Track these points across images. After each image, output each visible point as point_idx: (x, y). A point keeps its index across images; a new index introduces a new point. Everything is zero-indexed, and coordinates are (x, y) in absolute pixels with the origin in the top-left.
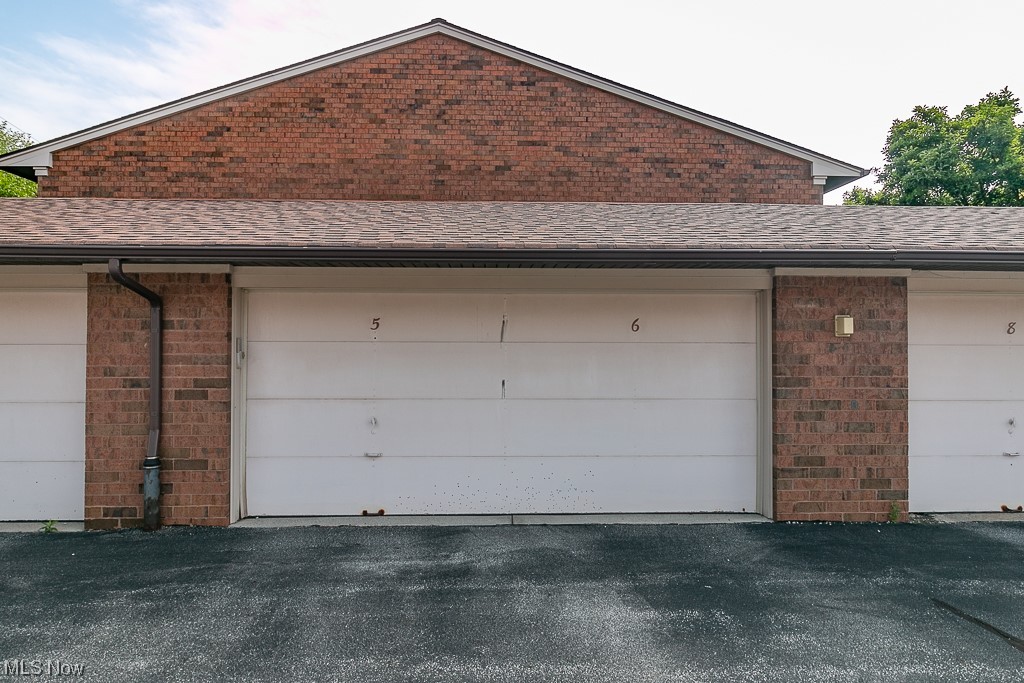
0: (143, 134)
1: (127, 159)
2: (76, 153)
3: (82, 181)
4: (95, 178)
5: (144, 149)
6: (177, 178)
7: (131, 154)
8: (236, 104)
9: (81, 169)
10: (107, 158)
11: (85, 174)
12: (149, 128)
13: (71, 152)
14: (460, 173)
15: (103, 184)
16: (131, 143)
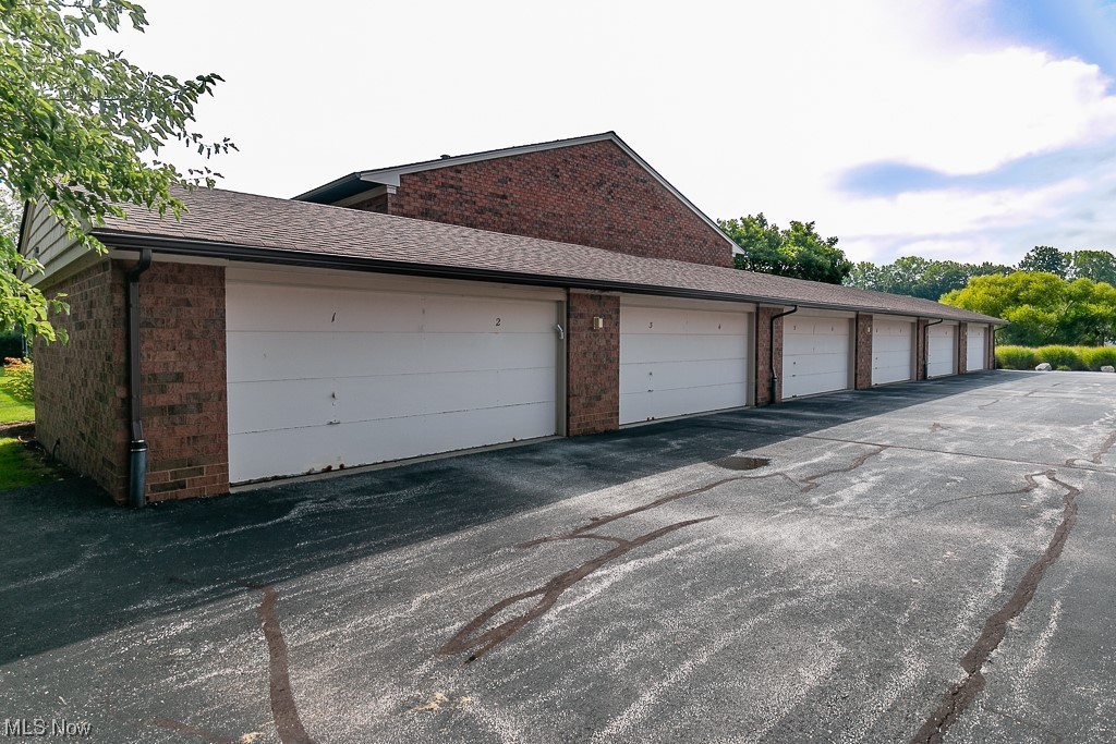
0: (459, 172)
1: (450, 190)
2: (415, 178)
3: (419, 203)
4: (429, 202)
5: (461, 184)
6: (481, 212)
7: (452, 187)
8: (514, 162)
9: (419, 192)
10: (437, 187)
11: (421, 197)
12: (463, 169)
13: (412, 177)
14: (618, 231)
15: (435, 208)
16: (452, 178)
